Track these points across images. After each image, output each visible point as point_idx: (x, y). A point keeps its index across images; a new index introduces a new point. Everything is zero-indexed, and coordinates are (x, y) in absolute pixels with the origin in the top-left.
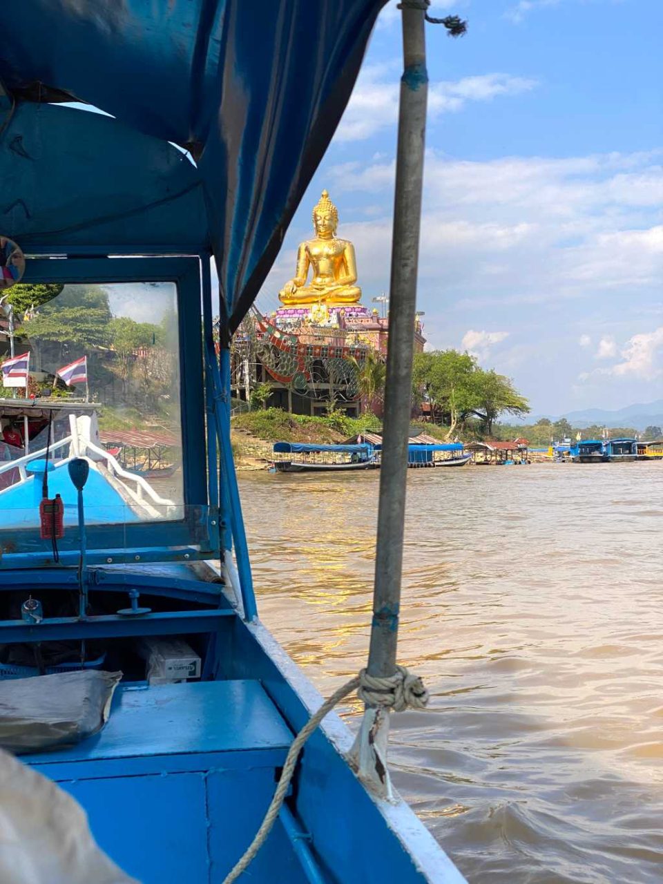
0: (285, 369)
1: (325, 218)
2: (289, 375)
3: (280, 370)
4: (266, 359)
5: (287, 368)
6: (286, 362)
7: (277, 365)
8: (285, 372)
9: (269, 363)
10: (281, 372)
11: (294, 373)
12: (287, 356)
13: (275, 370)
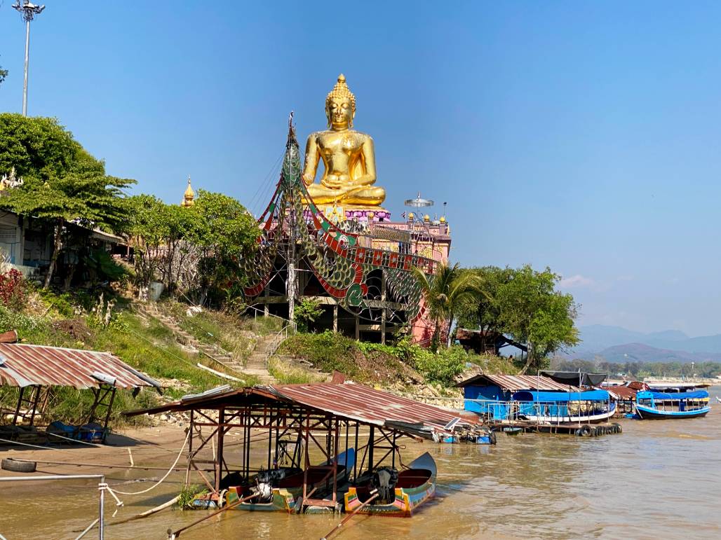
0: (340, 279)
1: (342, 105)
2: (343, 287)
3: (333, 280)
4: (317, 265)
5: (343, 278)
6: (342, 270)
7: (331, 273)
8: (340, 283)
9: (322, 270)
10: (334, 283)
11: (349, 286)
12: (343, 262)
13: (329, 280)
